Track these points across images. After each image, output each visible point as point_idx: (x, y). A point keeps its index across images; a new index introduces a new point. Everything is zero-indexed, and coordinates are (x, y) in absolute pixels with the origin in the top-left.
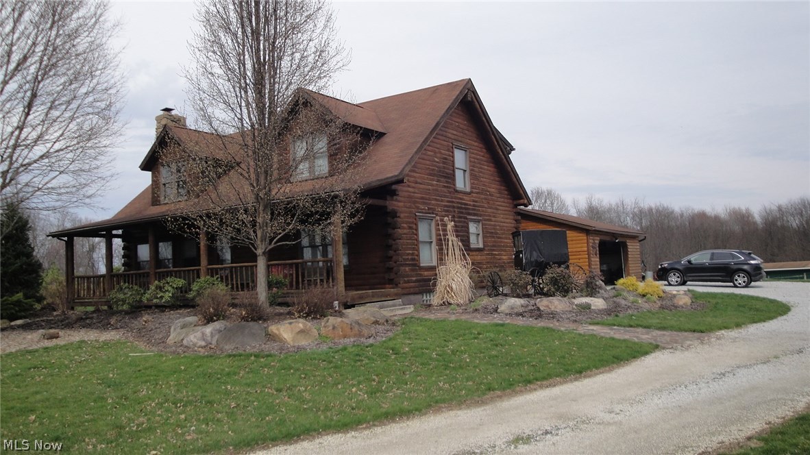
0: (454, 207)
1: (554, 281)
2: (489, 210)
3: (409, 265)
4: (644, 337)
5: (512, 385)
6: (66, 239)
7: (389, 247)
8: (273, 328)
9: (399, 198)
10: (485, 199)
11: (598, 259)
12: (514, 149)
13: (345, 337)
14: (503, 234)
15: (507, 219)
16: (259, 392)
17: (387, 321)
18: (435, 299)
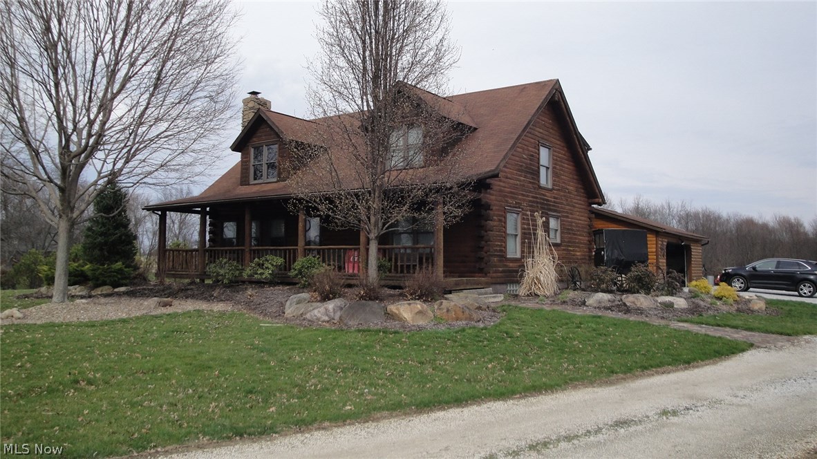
0: (537, 203)
1: (639, 280)
2: (567, 207)
3: (498, 255)
4: (736, 336)
5: (631, 369)
6: (160, 213)
7: (482, 237)
8: (392, 308)
9: (492, 192)
10: (565, 196)
11: (665, 261)
12: (591, 149)
13: (457, 319)
14: (578, 231)
15: (582, 216)
16: (403, 363)
17: (488, 307)
18: (522, 291)
